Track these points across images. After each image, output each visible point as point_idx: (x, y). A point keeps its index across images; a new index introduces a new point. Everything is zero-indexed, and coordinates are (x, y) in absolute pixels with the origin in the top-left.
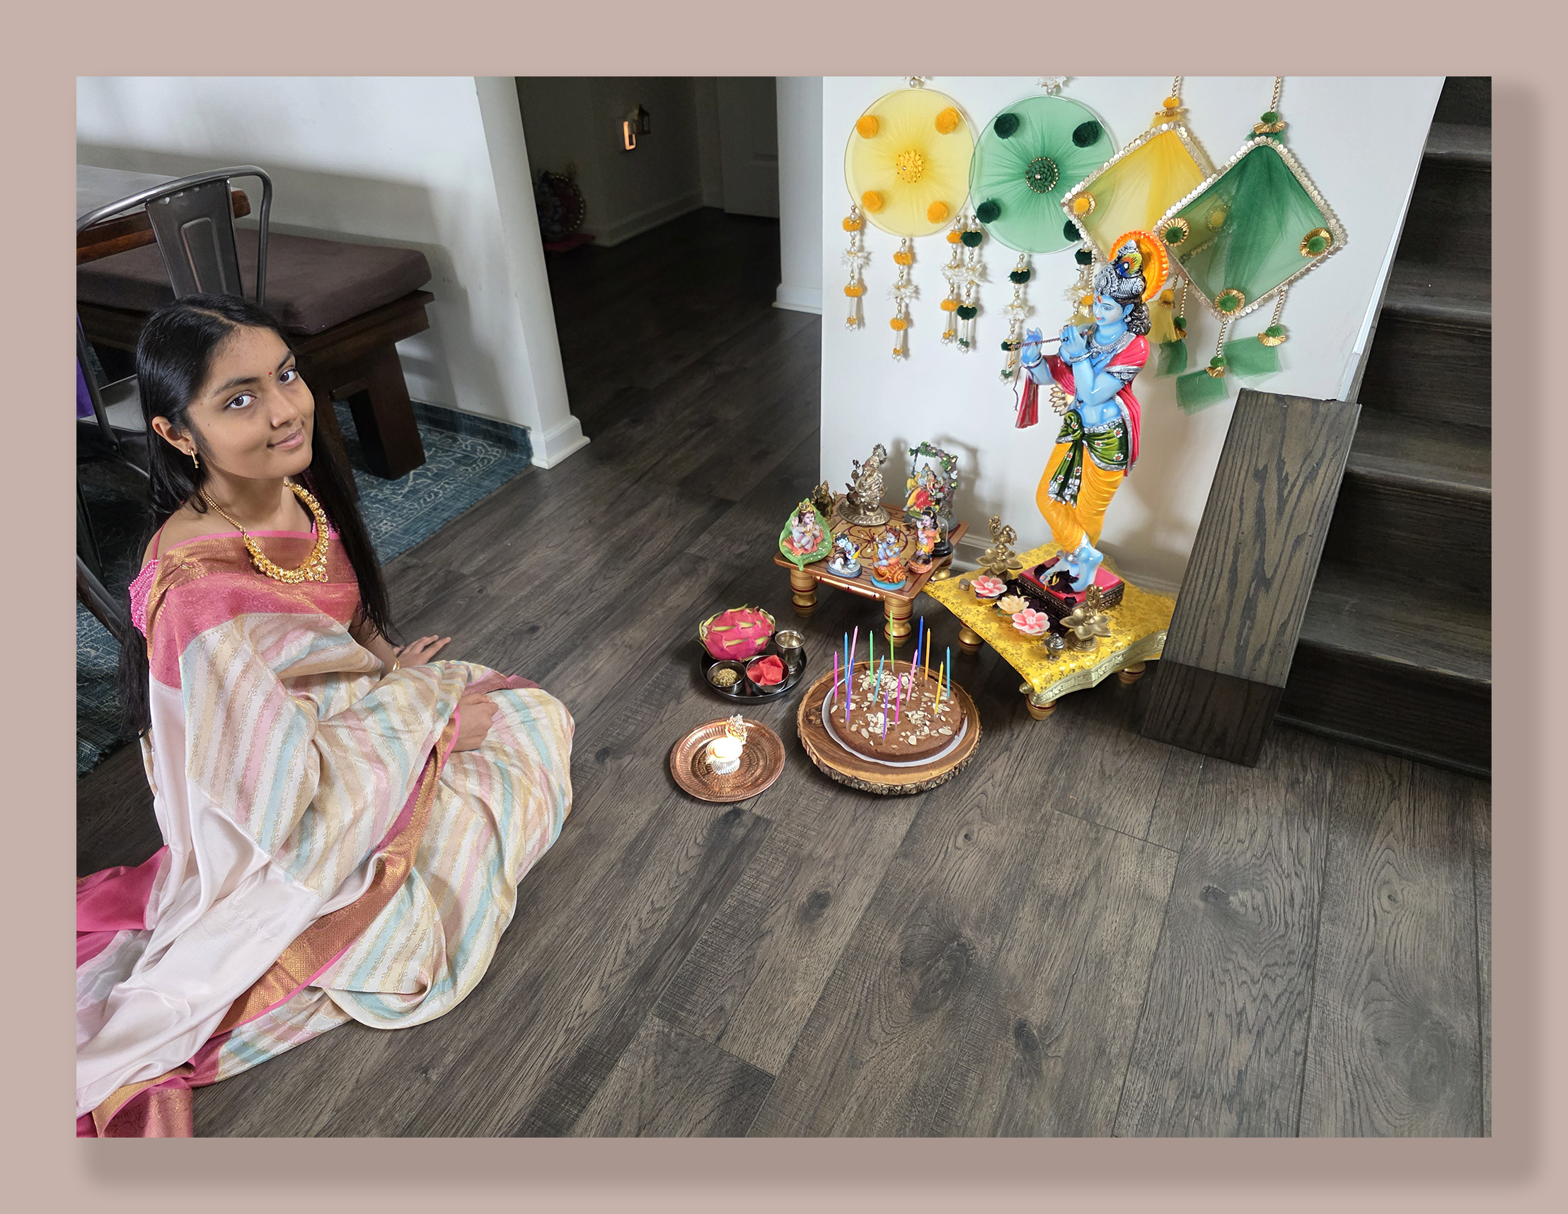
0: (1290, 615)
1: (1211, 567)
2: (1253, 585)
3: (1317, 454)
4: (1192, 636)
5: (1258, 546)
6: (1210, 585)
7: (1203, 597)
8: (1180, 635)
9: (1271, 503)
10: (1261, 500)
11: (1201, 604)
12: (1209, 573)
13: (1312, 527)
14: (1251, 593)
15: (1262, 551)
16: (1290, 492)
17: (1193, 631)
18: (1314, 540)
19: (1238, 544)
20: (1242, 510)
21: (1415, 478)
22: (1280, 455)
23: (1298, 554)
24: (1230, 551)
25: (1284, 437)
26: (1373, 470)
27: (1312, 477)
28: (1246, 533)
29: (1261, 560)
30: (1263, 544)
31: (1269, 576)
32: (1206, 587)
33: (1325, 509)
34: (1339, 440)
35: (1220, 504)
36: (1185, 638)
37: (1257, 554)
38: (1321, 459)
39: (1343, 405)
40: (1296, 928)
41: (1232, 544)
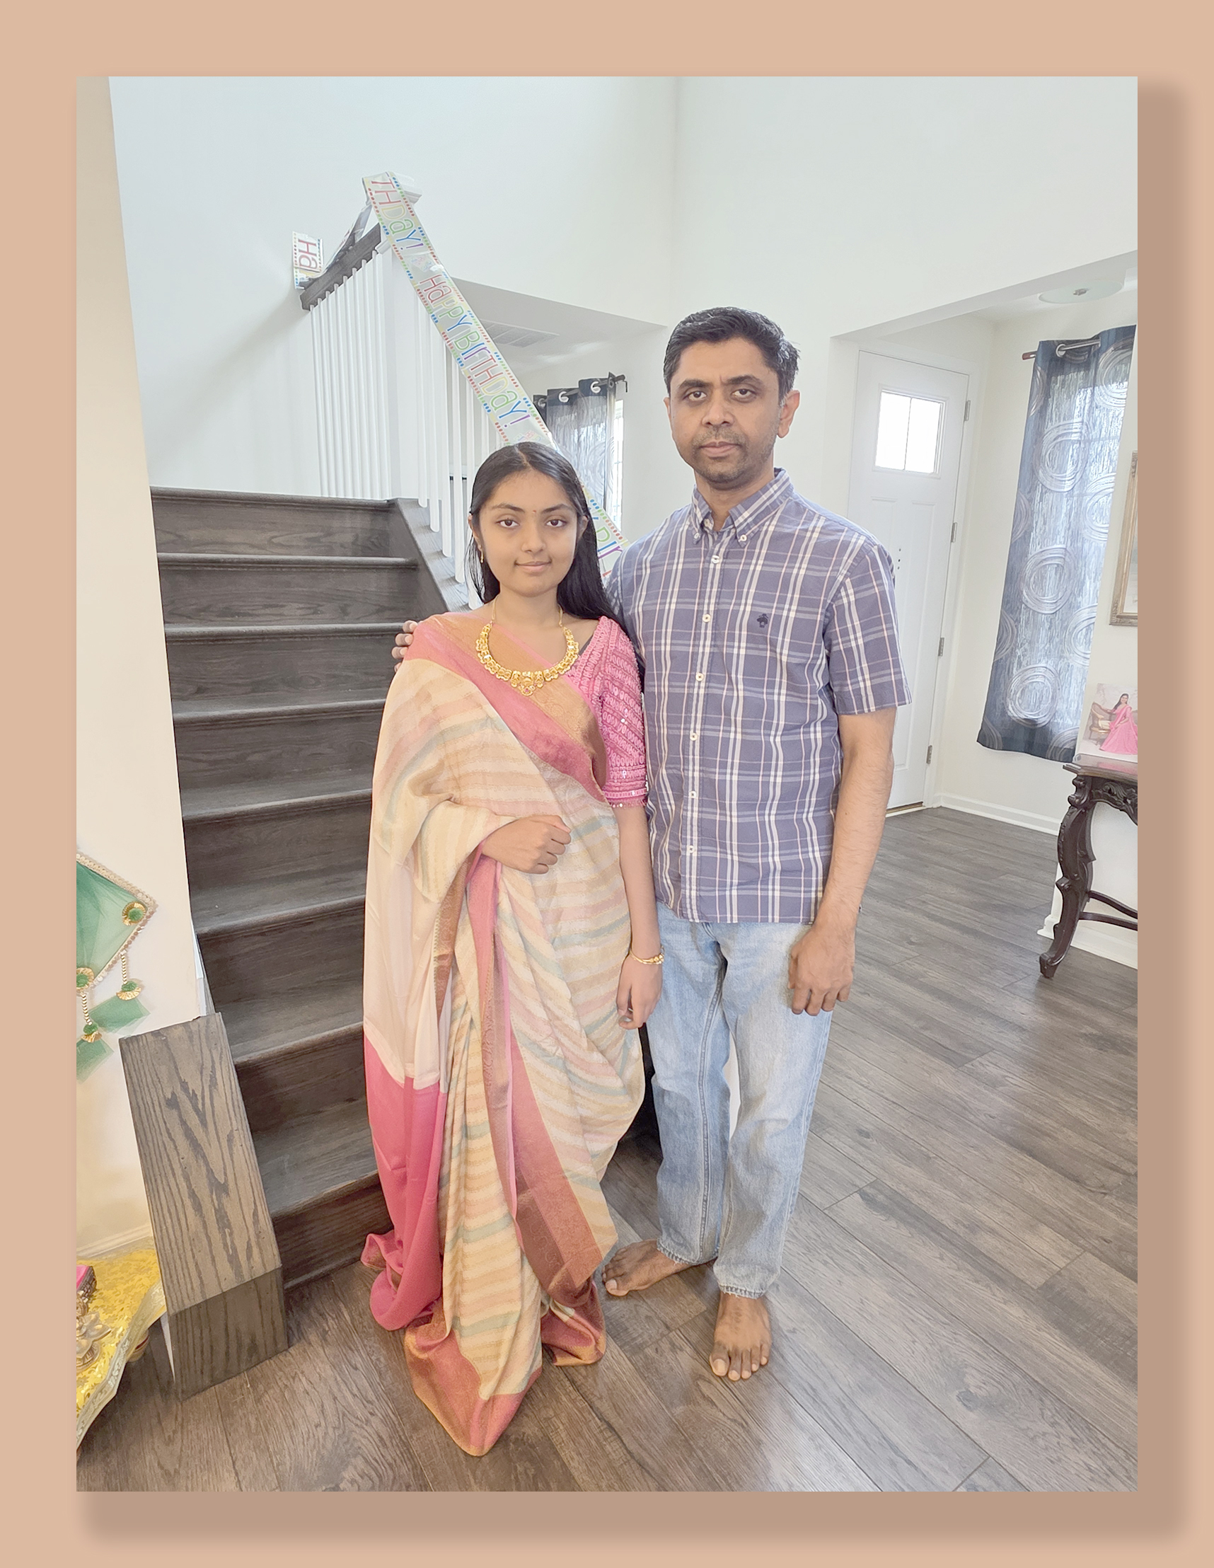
0: (255, 1203)
1: (171, 1204)
2: (214, 1197)
3: (208, 1064)
4: (187, 1275)
5: (201, 1162)
6: (179, 1220)
7: (178, 1233)
8: (175, 1282)
9: (193, 1121)
10: (183, 1123)
11: (180, 1241)
12: (173, 1210)
13: (234, 1122)
14: (216, 1205)
15: (207, 1164)
16: (203, 1105)
17: (186, 1271)
18: (241, 1131)
19: (184, 1170)
20: (172, 1140)
21: (282, 1046)
22: (180, 1078)
23: (235, 1149)
24: (181, 1180)
25: (175, 1063)
26: (251, 1055)
27: (213, 1083)
28: (186, 1157)
29: (210, 1172)
30: (204, 1157)
31: (222, 1182)
32: (176, 1223)
33: (236, 1103)
34: (219, 1045)
35: (151, 1145)
36: (182, 1281)
37: (204, 1169)
38: (213, 1067)
39: (207, 1018)
40: (398, 1461)
41: (179, 1172)
